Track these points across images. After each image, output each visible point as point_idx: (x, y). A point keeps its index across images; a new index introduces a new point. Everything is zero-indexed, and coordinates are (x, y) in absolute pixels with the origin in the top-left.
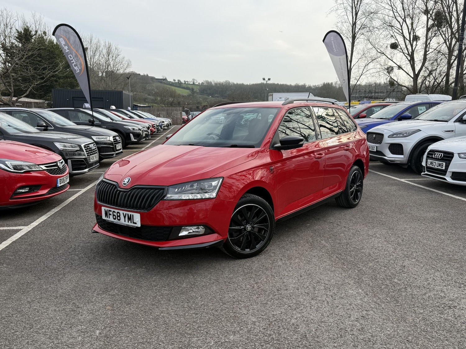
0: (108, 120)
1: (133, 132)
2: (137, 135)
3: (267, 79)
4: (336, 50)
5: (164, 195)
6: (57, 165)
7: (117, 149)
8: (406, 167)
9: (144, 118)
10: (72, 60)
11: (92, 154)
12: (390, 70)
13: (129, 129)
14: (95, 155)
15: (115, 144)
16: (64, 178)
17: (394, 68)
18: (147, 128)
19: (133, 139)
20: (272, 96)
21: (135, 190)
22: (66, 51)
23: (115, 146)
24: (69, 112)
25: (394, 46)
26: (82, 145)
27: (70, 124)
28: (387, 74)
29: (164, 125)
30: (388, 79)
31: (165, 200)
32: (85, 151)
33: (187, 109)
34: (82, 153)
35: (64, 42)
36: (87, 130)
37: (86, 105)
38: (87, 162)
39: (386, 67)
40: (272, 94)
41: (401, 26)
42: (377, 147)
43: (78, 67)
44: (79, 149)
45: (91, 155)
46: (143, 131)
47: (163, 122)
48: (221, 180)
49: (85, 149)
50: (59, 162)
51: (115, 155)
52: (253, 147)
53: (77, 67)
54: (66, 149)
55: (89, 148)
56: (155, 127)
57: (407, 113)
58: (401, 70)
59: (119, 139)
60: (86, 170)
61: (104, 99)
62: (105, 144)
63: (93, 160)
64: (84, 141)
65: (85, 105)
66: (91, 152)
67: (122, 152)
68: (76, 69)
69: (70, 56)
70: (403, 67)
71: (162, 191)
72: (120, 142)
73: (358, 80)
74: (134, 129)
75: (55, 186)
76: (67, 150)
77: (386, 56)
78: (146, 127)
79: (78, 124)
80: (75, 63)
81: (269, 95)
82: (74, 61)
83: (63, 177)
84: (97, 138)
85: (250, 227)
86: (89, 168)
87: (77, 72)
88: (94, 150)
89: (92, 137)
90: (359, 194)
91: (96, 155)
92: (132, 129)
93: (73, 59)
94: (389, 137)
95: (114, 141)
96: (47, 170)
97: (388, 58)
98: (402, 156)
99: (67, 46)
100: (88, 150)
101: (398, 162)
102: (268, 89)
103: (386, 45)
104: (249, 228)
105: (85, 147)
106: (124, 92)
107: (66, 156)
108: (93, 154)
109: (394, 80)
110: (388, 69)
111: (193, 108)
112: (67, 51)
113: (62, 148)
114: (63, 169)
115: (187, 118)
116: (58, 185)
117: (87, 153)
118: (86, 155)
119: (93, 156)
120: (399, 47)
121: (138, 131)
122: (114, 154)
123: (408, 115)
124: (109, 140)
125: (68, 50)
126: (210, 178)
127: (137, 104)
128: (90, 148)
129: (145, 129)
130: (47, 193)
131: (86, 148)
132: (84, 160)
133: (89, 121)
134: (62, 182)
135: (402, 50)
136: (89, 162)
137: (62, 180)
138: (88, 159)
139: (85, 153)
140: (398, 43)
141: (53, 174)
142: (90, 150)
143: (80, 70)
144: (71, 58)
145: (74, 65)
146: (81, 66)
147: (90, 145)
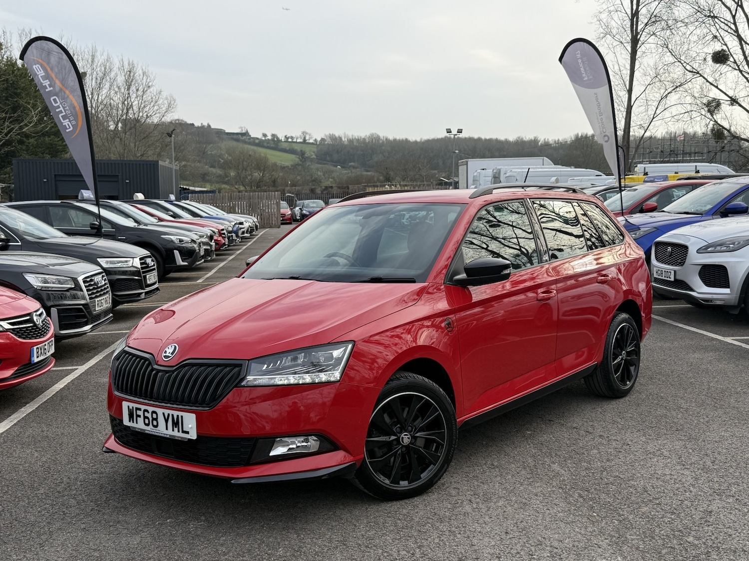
0: (130, 223)
1: (179, 247)
2: (188, 253)
3: (454, 132)
4: (588, 77)
5: (241, 377)
6: (31, 321)
7: (148, 282)
8: (736, 312)
9: (201, 217)
10: (59, 107)
11: (98, 294)
12: (713, 106)
13: (172, 241)
14: (104, 297)
15: (144, 272)
16: (45, 345)
17: (722, 101)
18: (207, 237)
19: (180, 261)
20: (467, 165)
21: (186, 368)
22: (47, 90)
23: (145, 277)
24: (50, 208)
25: (720, 58)
26: (78, 279)
27: (53, 235)
28: (709, 115)
29: (243, 230)
30: (710, 126)
31: (244, 386)
32: (84, 289)
33: (290, 195)
34: (79, 293)
35: (42, 72)
36: (87, 246)
37: (84, 194)
38: (90, 313)
39: (705, 101)
40: (467, 162)
41: (734, 17)
42: (675, 272)
43: (70, 121)
44: (73, 286)
45: (97, 297)
46: (200, 243)
47: (241, 223)
48: (350, 346)
49: (86, 287)
50: (35, 313)
51: (143, 296)
52: (413, 281)
53: (68, 120)
54: (48, 287)
55: (92, 283)
56: (224, 234)
57: (739, 202)
58: (737, 107)
59: (153, 263)
60: (87, 328)
61: (120, 177)
62: (125, 273)
63: (100, 308)
64: (83, 270)
65: (83, 195)
66: (98, 292)
67: (157, 289)
68: (66, 124)
69: (55, 100)
70: (741, 101)
71: (237, 369)
72: (154, 269)
73: (646, 128)
74: (181, 241)
75: (27, 362)
76: (50, 289)
77: (704, 78)
78: (207, 235)
79: (69, 233)
80: (64, 114)
81: (459, 164)
82: (61, 108)
83: (44, 344)
84: (107, 262)
85: (409, 438)
86: (92, 323)
87: (67, 131)
88: (103, 288)
89: (98, 259)
90: (632, 368)
91: (106, 296)
92: (177, 242)
93: (61, 106)
94: (698, 251)
95: (142, 268)
96: (13, 329)
97: (707, 81)
98: (727, 291)
99: (47, 81)
100: (91, 288)
101: (718, 303)
102: (457, 151)
103: (703, 55)
104: (406, 439)
105: (84, 282)
106: (160, 163)
107: (47, 300)
108: (101, 295)
109: (724, 128)
110: (708, 105)
111: (303, 192)
112: (49, 89)
113: (40, 285)
114: (43, 328)
115: (289, 213)
116: (32, 359)
117: (90, 293)
118: (88, 297)
119: (100, 298)
120: (731, 59)
121: (190, 245)
122: (142, 293)
123: (740, 204)
124: (133, 266)
125: (50, 87)
126: (329, 343)
127: (187, 187)
128: (95, 284)
129: (205, 240)
130: (10, 376)
131: (87, 284)
132: (83, 308)
133: (91, 227)
134: (41, 353)
135: (737, 65)
136: (92, 311)
137: (41, 350)
138: (91, 305)
139: (86, 293)
140: (729, 51)
141: (24, 339)
142: (96, 287)
143: (74, 126)
144: (55, 103)
145: (62, 116)
146: (76, 119)
147: (96, 277)
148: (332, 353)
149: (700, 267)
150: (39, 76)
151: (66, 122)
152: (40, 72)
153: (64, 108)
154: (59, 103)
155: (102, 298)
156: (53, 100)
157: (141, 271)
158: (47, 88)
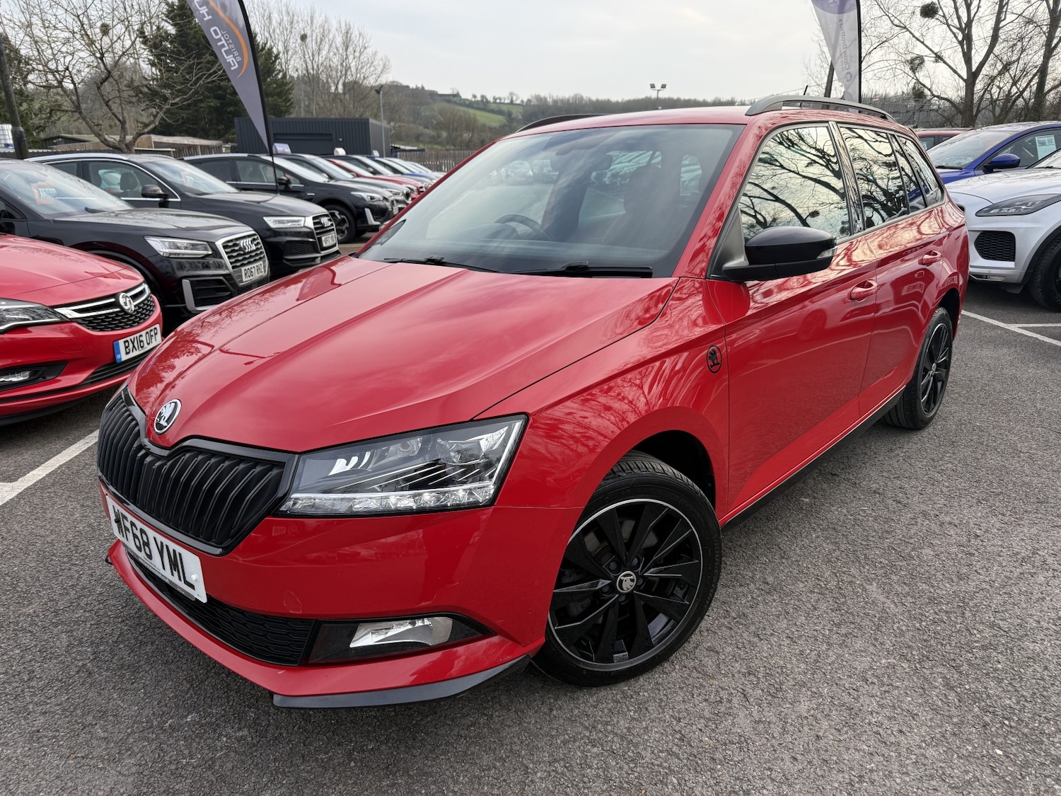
0: (320, 179)
1: (371, 205)
2: (381, 213)
3: (658, 87)
5: (280, 494)
6: (116, 304)
7: (325, 245)
8: (1017, 291)
9: (402, 173)
10: (220, 40)
11: (252, 260)
12: (916, 64)
13: (363, 199)
14: (255, 265)
15: (317, 234)
16: (141, 336)
17: (926, 59)
18: (403, 194)
19: (372, 221)
22: (205, 19)
23: (320, 239)
24: (237, 162)
25: (929, 11)
26: (216, 243)
27: (220, 189)
28: (910, 73)
30: (912, 85)
31: (284, 514)
32: (225, 256)
34: (218, 261)
37: (278, 148)
38: (234, 285)
39: (909, 58)
43: (235, 57)
44: (210, 253)
45: (243, 265)
46: (392, 201)
48: (517, 425)
49: (227, 253)
50: (123, 294)
51: (318, 261)
52: (647, 274)
53: (232, 56)
54: (179, 254)
55: (237, 248)
57: (1006, 154)
58: (941, 64)
59: (330, 223)
61: (334, 136)
62: (296, 234)
63: (247, 279)
64: (227, 231)
65: (276, 149)
66: (244, 259)
67: (337, 252)
68: (230, 60)
69: (215, 31)
70: (945, 55)
71: (275, 472)
72: (333, 230)
74: (372, 198)
75: (109, 362)
76: (181, 256)
77: (911, 33)
78: (403, 192)
79: (241, 189)
80: (227, 48)
82: (224, 42)
83: (138, 335)
84: (275, 221)
85: (632, 580)
87: (232, 69)
88: (253, 254)
89: (265, 218)
91: (258, 264)
92: (368, 199)
93: (222, 38)
94: (978, 214)
95: (316, 229)
96: (82, 319)
97: (914, 36)
98: (1011, 264)
99: (205, 7)
100: (235, 254)
101: (999, 279)
103: (911, 9)
104: (627, 581)
105: (225, 247)
106: (372, 121)
107: (178, 269)
108: (249, 263)
109: (925, 86)
110: (912, 62)
112: (208, 18)
113: (167, 251)
114: (138, 312)
116: (118, 357)
117: (233, 260)
118: (230, 266)
119: (249, 267)
120: (941, 13)
121: (382, 204)
122: (317, 257)
123: (1009, 157)
124: (305, 227)
125: (209, 16)
126: (472, 420)
127: (398, 146)
128: (240, 250)
129: (401, 198)
130: (83, 381)
131: (229, 250)
132: (224, 280)
133: (276, 182)
134: (134, 346)
135: (946, 18)
136: (237, 282)
137: (133, 343)
138: (235, 276)
139: (227, 261)
140: (939, 3)
141: (101, 330)
142: (242, 252)
143: (240, 64)
144: (216, 35)
145: (225, 51)
146: (241, 55)
147: (242, 241)
148: (478, 442)
149: (978, 234)
150: (195, 2)
151: (230, 59)
153: (226, 41)
154: (220, 35)
155: (252, 266)
157: (315, 232)
158: (205, 17)
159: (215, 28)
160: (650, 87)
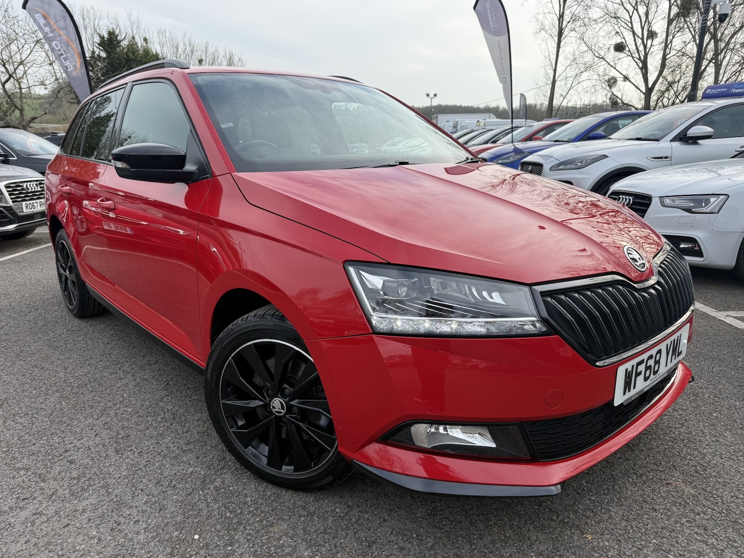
4: (494, 26)
10: (60, 50)
12: (612, 82)
14: (38, 201)
17: (618, 79)
22: (48, 36)
25: (620, 48)
28: (608, 88)
30: (609, 96)
32: (6, 194)
35: (43, 20)
38: (14, 214)
39: (607, 78)
41: (631, 17)
43: (70, 62)
45: (25, 200)
49: (8, 191)
53: (68, 61)
55: (19, 188)
58: (628, 83)
66: (27, 196)
70: (630, 77)
73: (564, 96)
77: (607, 62)
80: (65, 56)
82: (62, 51)
87: (69, 70)
88: (37, 194)
91: (42, 201)
94: (551, 169)
97: (609, 64)
99: (48, 27)
100: (17, 192)
102: (433, 110)
103: (608, 46)
105: (7, 187)
108: (32, 200)
109: (617, 97)
110: (609, 81)
112: (50, 35)
117: (14, 197)
118: (10, 201)
119: (31, 202)
120: (627, 49)
123: (599, 132)
125: (52, 33)
128: (22, 189)
131: (11, 189)
135: (631, 53)
136: (18, 213)
138: (14, 208)
139: (8, 197)
140: (626, 42)
142: (24, 192)
144: (57, 47)
145: (63, 58)
146: (76, 60)
147: (26, 184)
150: (41, 23)
151: (68, 63)
152: (41, 21)
153: (64, 51)
154: (60, 47)
156: (55, 44)
158: (48, 34)
159: (56, 42)
160: (426, 95)
